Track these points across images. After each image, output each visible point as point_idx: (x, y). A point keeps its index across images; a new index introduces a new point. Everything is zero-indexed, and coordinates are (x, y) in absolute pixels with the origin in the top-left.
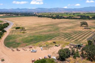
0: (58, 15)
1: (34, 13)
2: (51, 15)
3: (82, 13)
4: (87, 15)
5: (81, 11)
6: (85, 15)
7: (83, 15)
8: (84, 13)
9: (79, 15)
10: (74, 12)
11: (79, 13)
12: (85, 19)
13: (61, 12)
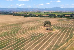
0: (32, 14)
1: (13, 12)
2: (26, 13)
3: (50, 12)
4: (54, 14)
5: (50, 10)
6: (52, 14)
7: (51, 14)
8: (52, 12)
9: (48, 13)
10: (45, 11)
11: (48, 12)
12: (52, 17)
13: (35, 11)
